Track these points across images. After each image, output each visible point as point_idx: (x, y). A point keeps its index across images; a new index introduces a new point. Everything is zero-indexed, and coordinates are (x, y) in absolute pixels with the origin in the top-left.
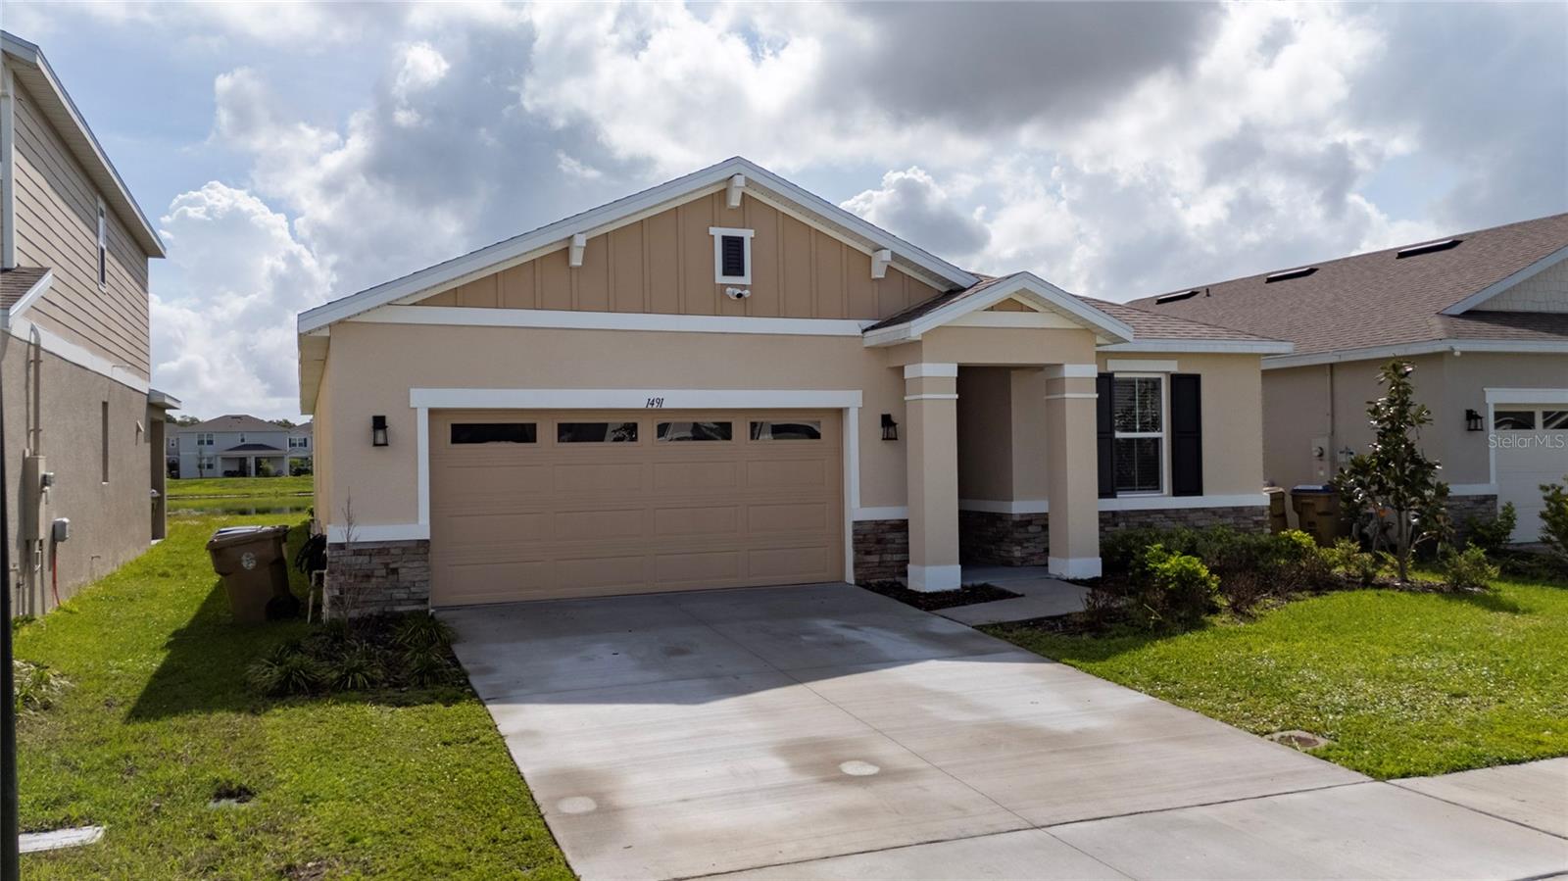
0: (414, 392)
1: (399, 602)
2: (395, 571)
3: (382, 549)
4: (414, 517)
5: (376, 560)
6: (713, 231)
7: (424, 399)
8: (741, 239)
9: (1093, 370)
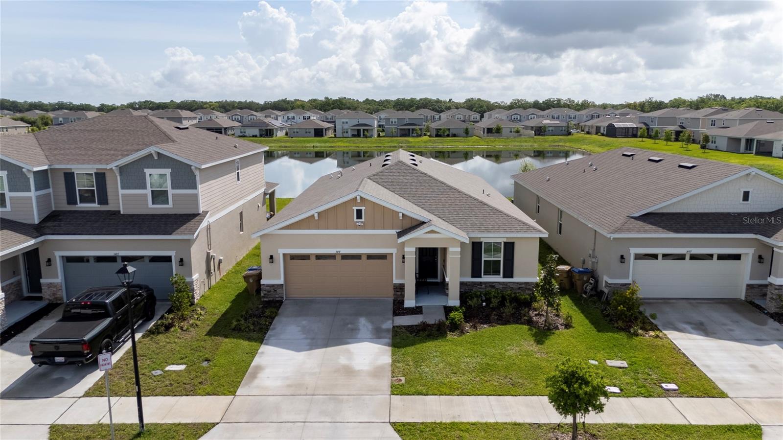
0: (279, 250)
1: (277, 298)
2: (276, 291)
3: (273, 286)
4: (280, 278)
5: (272, 288)
6: (353, 208)
7: (281, 251)
8: (361, 210)
9: (459, 249)
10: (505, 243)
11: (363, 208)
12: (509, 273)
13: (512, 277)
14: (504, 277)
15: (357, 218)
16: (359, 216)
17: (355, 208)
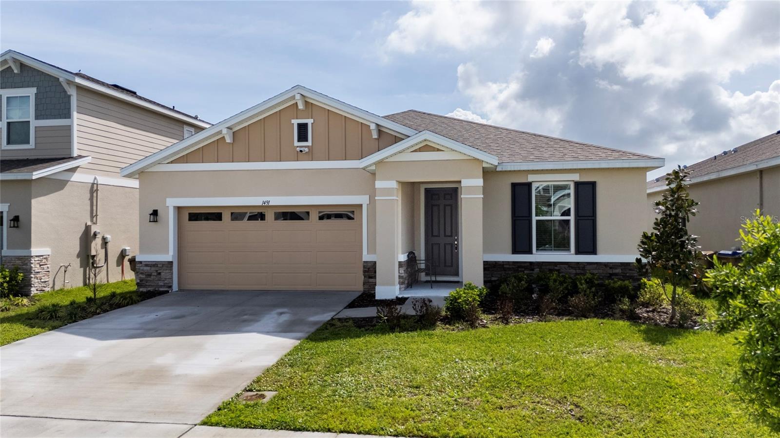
0: (168, 200)
1: (161, 286)
2: (160, 274)
3: (155, 264)
5: (153, 269)
6: (293, 121)
7: (172, 202)
8: (307, 124)
9: (480, 182)
10: (578, 184)
11: (310, 121)
12: (588, 244)
13: (594, 252)
14: (578, 252)
15: (299, 140)
16: (303, 136)
17: (295, 122)
